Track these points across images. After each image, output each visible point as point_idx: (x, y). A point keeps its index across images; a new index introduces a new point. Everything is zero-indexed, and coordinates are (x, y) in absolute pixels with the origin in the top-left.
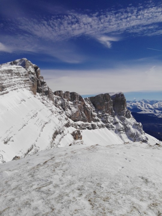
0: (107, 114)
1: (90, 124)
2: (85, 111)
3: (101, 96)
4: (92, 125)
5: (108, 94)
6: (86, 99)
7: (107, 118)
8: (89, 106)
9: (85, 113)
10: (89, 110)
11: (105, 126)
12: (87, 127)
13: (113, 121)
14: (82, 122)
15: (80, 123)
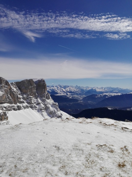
0: (31, 97)
1: (16, 105)
2: (11, 94)
3: (26, 81)
4: (18, 106)
5: (32, 80)
6: (12, 84)
7: (31, 100)
8: (15, 90)
9: (11, 96)
10: (15, 93)
11: (29, 107)
12: (13, 109)
13: (36, 102)
14: (9, 104)
15: (6, 105)
